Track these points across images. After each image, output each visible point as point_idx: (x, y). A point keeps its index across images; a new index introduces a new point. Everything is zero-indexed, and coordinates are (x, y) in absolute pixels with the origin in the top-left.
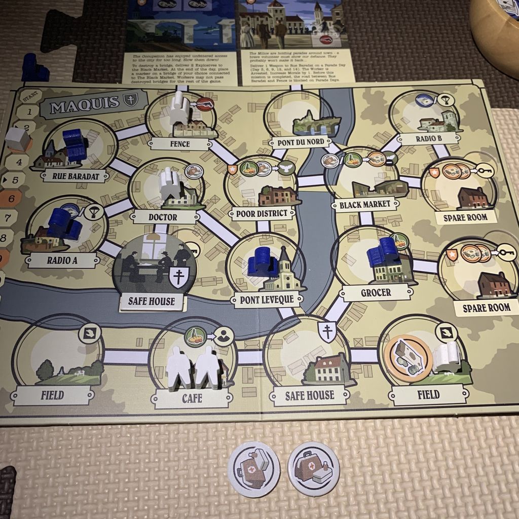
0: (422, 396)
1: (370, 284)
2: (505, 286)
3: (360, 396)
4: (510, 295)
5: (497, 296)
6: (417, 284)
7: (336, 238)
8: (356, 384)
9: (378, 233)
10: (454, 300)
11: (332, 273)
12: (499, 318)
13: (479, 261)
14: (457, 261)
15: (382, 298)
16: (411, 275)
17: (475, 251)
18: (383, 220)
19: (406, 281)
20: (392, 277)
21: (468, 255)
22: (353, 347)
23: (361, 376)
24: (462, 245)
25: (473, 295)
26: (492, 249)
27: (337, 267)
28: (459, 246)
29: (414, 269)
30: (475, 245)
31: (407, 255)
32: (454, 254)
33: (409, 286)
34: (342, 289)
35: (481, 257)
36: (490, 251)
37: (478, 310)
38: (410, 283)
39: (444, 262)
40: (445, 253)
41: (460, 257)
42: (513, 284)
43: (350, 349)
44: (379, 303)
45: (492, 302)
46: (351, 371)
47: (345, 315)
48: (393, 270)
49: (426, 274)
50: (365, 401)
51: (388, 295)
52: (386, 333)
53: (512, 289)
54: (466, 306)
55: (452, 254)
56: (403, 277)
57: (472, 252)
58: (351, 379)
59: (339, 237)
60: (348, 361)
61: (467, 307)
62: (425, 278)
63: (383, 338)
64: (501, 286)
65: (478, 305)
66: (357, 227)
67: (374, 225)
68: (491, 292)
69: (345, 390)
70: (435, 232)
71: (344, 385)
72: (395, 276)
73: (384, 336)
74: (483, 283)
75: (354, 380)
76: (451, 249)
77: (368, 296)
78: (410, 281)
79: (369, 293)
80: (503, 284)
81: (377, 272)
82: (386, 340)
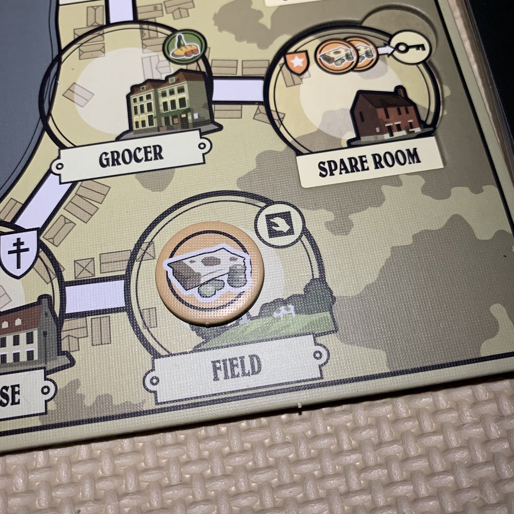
0: (221, 374)
1: (118, 139)
2: (407, 112)
3: (79, 391)
4: (418, 130)
5: (392, 135)
6: (220, 128)
7: (56, 53)
8: (72, 363)
9: (142, 34)
10: (299, 153)
11: (41, 125)
12: (395, 181)
13: (352, 70)
14: (307, 73)
15: (144, 166)
16: (207, 111)
17: (343, 50)
18: (156, 9)
19: (196, 125)
20: (167, 119)
21: (329, 60)
22: (72, 279)
23: (85, 343)
24: (318, 42)
25: (340, 140)
26: (379, 42)
27: (53, 112)
28: (310, 44)
29: (215, 98)
30: (345, 40)
31: (201, 72)
32: (302, 60)
33: (202, 135)
34: (59, 158)
35: (358, 61)
36: (376, 48)
37: (349, 170)
38: (204, 128)
39: (280, 79)
40: (282, 61)
41: (313, 66)
42: (424, 108)
43: (63, 285)
44: (137, 178)
45: (381, 149)
46: (64, 334)
47: (61, 211)
48: (169, 104)
49: (239, 107)
50: (89, 402)
51: (156, 158)
52: (148, 239)
53: (423, 118)
54: (324, 163)
55: (297, 62)
56: (190, 118)
57: (337, 52)
58: (61, 353)
59: (61, 51)
60: (58, 313)
61: (326, 166)
62: (238, 114)
63: (141, 252)
64: (400, 113)
65: (350, 159)
66: (101, 27)
67: (136, 20)
68: (378, 130)
69: (46, 379)
70: (261, 21)
71: (44, 368)
72: (174, 117)
73: (144, 246)
74: (361, 113)
75: (68, 354)
76: (295, 52)
77: (113, 165)
78: (205, 123)
79: (115, 159)
80: (403, 109)
81: (136, 113)
82: (146, 256)
